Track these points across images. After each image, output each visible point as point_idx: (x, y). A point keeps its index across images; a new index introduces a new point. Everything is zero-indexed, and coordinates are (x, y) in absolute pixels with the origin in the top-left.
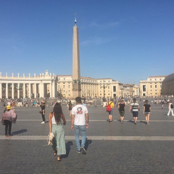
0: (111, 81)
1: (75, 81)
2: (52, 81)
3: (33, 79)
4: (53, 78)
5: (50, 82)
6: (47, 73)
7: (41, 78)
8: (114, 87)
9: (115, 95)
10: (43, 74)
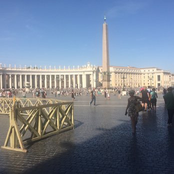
0: (155, 70)
1: (105, 73)
2: (93, 72)
3: (77, 71)
4: (94, 69)
5: (91, 73)
6: (89, 65)
7: (84, 70)
8: (159, 77)
9: (159, 84)
10: (85, 66)
